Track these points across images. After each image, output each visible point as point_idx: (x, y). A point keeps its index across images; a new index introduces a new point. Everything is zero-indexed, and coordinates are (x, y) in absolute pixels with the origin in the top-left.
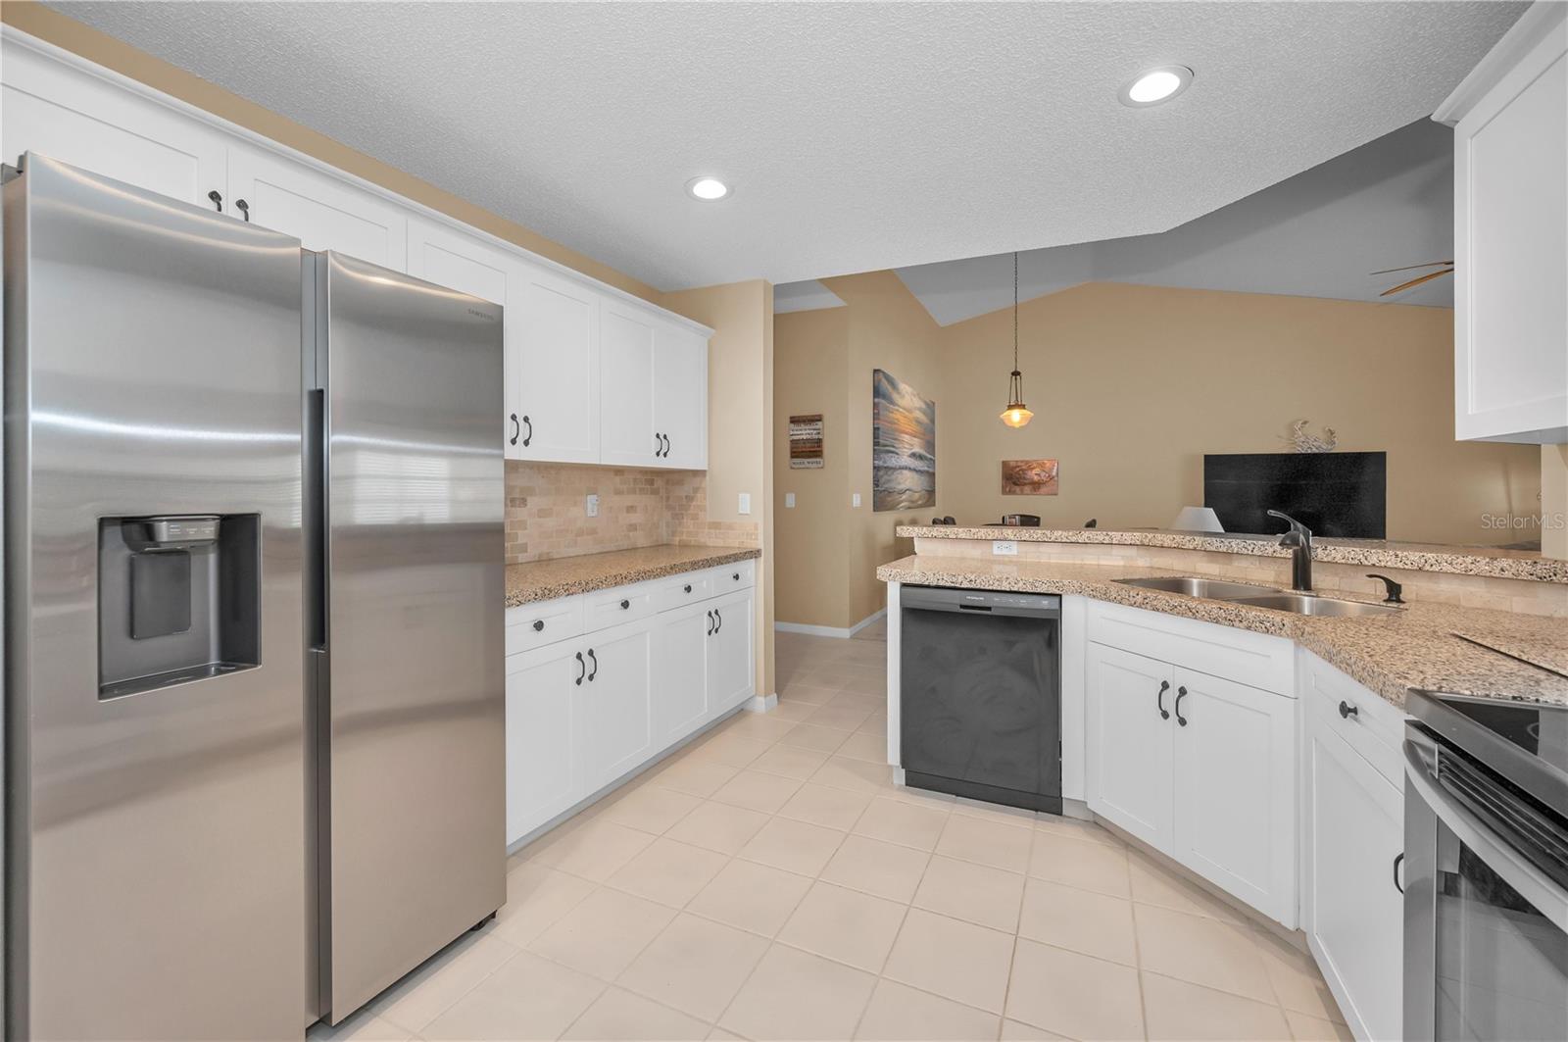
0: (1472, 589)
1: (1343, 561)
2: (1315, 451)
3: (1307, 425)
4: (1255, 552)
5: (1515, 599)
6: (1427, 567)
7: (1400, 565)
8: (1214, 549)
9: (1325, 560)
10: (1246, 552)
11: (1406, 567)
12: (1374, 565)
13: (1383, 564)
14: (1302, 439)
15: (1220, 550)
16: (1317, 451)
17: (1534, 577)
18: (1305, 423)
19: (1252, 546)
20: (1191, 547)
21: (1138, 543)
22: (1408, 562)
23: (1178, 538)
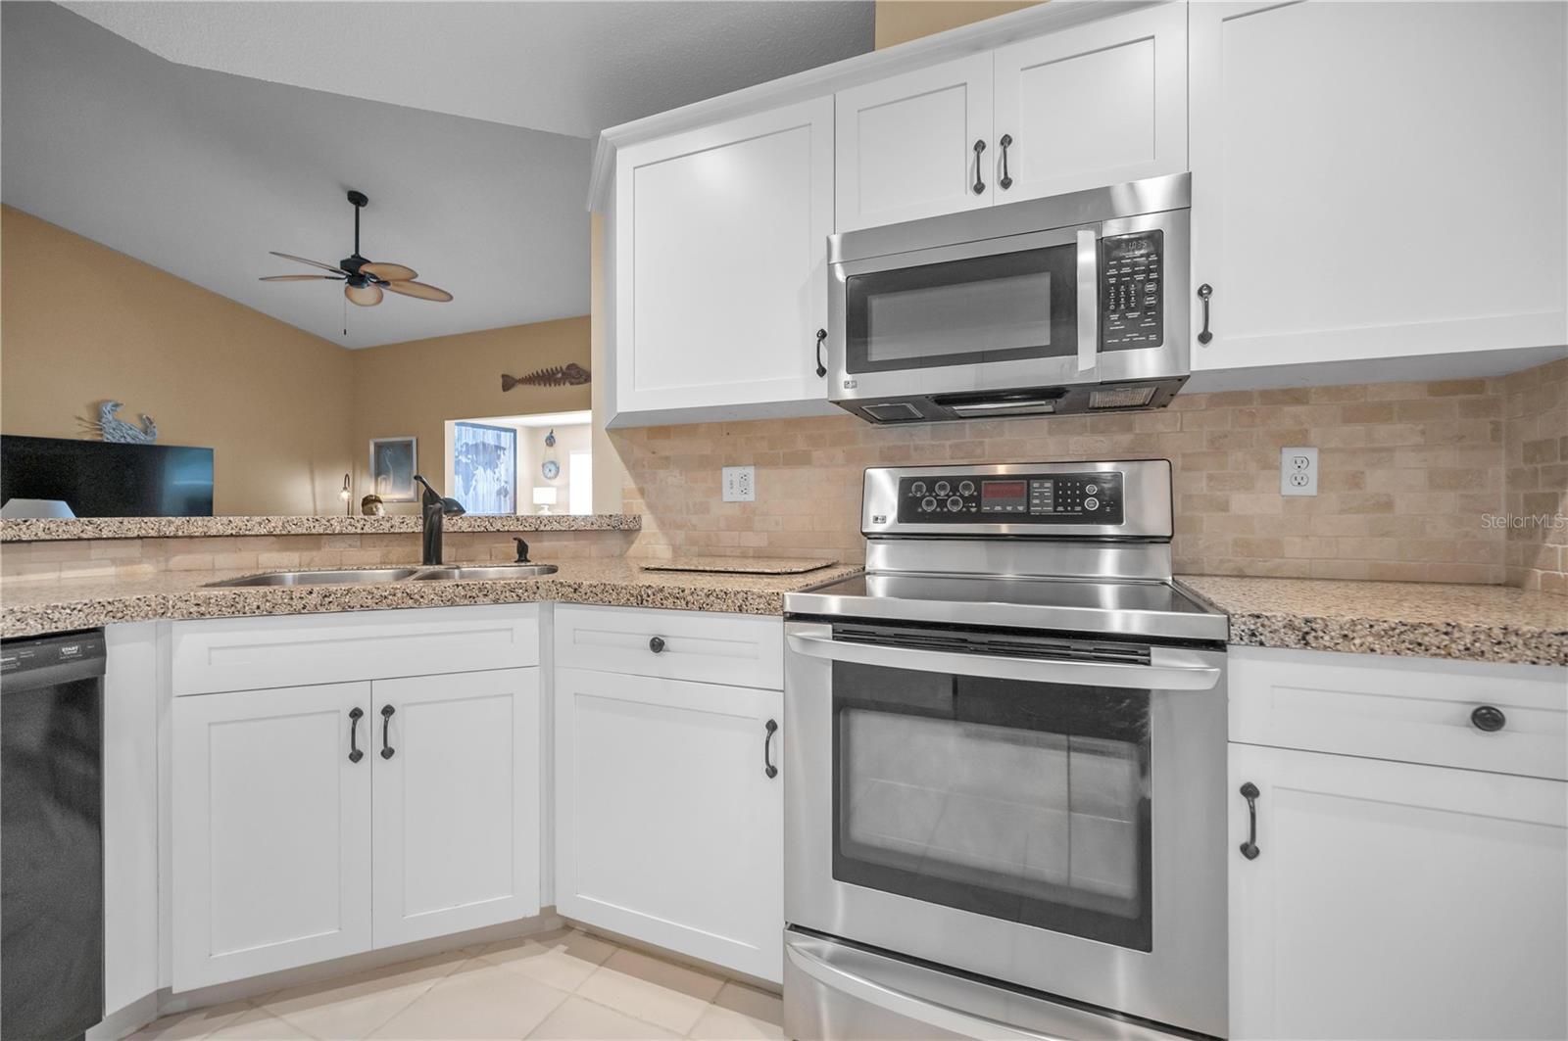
0: (566, 543)
1: (470, 530)
2: (129, 440)
3: (119, 409)
4: (367, 530)
5: (592, 547)
6: (542, 528)
7: (521, 528)
8: (304, 531)
9: (451, 530)
10: (353, 530)
11: (526, 529)
12: (498, 530)
13: (506, 528)
14: (113, 425)
15: (314, 531)
16: (132, 442)
17: (610, 528)
18: (116, 405)
19: (362, 522)
20: (263, 531)
21: (153, 533)
22: (527, 525)
23: (237, 521)
